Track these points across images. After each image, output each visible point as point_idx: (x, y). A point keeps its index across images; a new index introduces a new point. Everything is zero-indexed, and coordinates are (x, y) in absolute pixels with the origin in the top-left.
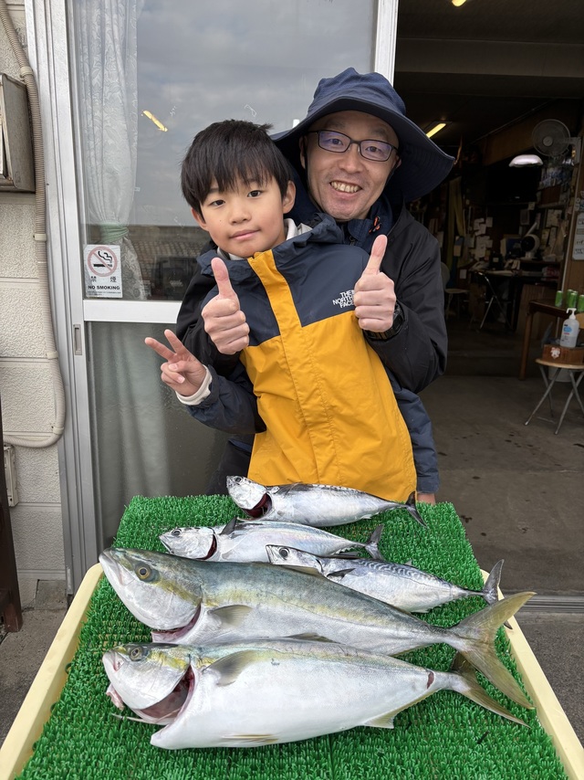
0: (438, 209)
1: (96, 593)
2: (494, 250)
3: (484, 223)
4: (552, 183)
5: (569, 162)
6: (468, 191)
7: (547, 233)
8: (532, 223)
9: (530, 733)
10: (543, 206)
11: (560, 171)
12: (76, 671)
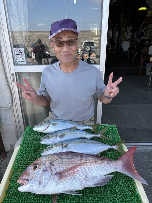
0: (116, 24)
3: (130, 28)
6: (126, 18)
7: (148, 31)
8: (144, 28)
9: (134, 194)
10: (147, 23)
12: (12, 181)
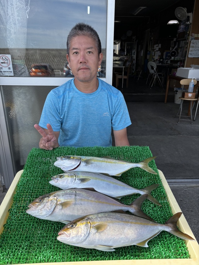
0: (142, 41)
1: (18, 183)
2: (161, 57)
3: (158, 46)
4: (182, 31)
5: (188, 23)
6: (152, 34)
7: (180, 50)
8: (175, 46)
10: (179, 39)
11: (185, 26)
12: (12, 213)
